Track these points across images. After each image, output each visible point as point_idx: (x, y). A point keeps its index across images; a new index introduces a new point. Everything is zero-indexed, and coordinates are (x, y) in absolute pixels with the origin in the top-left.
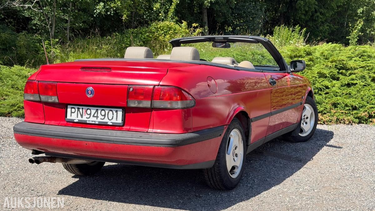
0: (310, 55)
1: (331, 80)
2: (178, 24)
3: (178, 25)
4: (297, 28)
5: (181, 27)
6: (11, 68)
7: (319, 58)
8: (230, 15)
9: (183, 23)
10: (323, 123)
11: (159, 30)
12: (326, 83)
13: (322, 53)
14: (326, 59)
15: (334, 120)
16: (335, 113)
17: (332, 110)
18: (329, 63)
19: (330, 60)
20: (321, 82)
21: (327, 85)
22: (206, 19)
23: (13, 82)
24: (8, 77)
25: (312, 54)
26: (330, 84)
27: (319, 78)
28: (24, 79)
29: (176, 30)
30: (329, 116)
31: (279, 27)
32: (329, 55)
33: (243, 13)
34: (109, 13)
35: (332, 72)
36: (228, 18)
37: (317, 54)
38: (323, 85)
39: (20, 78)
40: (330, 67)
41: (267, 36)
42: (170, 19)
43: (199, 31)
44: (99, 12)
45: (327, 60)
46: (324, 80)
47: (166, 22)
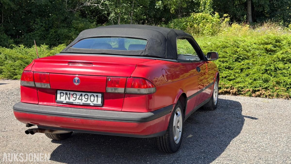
5: (213, 17)
9: (216, 14)
17: (276, 87)
42: (208, 11)
43: (227, 20)
44: (158, 7)
47: (200, 13)
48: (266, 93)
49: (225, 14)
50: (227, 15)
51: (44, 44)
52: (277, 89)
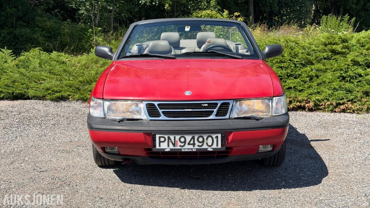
0: (345, 43)
1: (366, 68)
2: (220, 13)
3: (220, 15)
4: (347, 17)
5: (222, 16)
6: (50, 54)
7: (355, 45)
8: (276, 5)
9: (225, 12)
10: (353, 112)
12: (361, 71)
13: (359, 40)
14: (362, 46)
15: (365, 109)
16: (366, 102)
17: (363, 99)
18: (365, 50)
19: (366, 47)
20: (355, 70)
21: (360, 73)
22: (252, 9)
23: (51, 68)
24: (47, 62)
25: (348, 41)
26: (363, 72)
27: (353, 66)
28: (62, 65)
30: (359, 105)
31: (327, 16)
32: (365, 42)
33: (290, 2)
34: (154, 3)
35: (367, 59)
36: (274, 7)
37: (354, 42)
38: (355, 73)
39: (58, 64)
40: (366, 54)
41: (313, 25)
42: (213, 8)
43: (240, 20)
44: (144, 2)
45: (363, 48)
46: (357, 68)
47: (207, 10)
48: (353, 107)
49: (237, 13)
50: (239, 14)
51: (6, 48)
52: (366, 101)
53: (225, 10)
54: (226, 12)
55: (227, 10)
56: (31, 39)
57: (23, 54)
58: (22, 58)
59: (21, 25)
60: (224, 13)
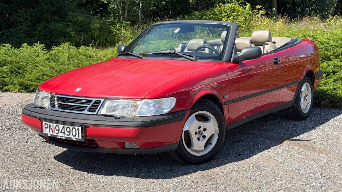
2: (242, 6)
3: (242, 8)
6: (79, 49)
11: (223, 12)
22: (275, 1)
23: (78, 61)
24: (75, 56)
28: (89, 59)
29: (239, 12)
39: (85, 58)
41: (335, 16)
42: (236, 1)
43: (262, 12)
47: (230, 4)
49: (259, 6)
51: (39, 43)
53: (247, 3)
54: (248, 5)
55: (249, 3)
56: (64, 33)
57: (54, 48)
58: (53, 52)
59: (55, 20)
60: (246, 6)
